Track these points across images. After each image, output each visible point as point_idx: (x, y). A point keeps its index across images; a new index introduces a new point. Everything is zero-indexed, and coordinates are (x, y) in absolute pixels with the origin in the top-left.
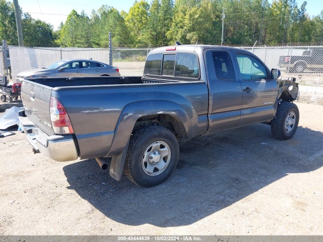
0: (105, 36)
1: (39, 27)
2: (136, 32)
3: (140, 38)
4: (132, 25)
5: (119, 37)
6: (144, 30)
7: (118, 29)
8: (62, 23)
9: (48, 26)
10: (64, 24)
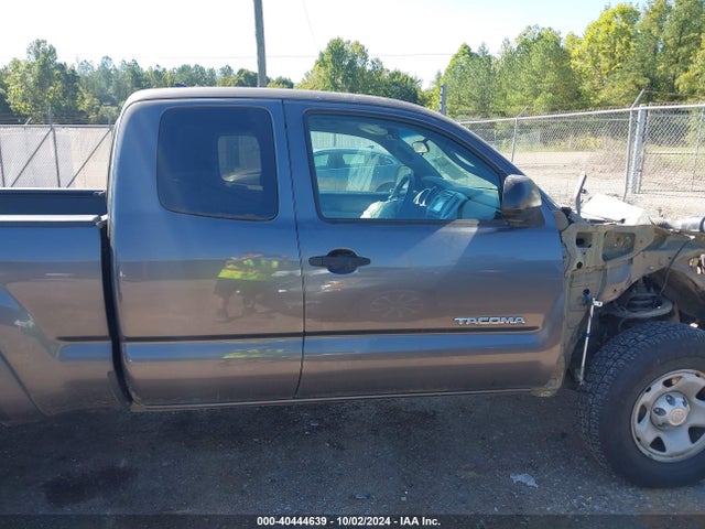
0: (519, 95)
1: (395, 84)
2: (596, 81)
3: (603, 95)
4: (589, 65)
5: (550, 95)
6: (618, 75)
7: (551, 76)
8: (439, 74)
9: (412, 81)
10: (443, 74)
